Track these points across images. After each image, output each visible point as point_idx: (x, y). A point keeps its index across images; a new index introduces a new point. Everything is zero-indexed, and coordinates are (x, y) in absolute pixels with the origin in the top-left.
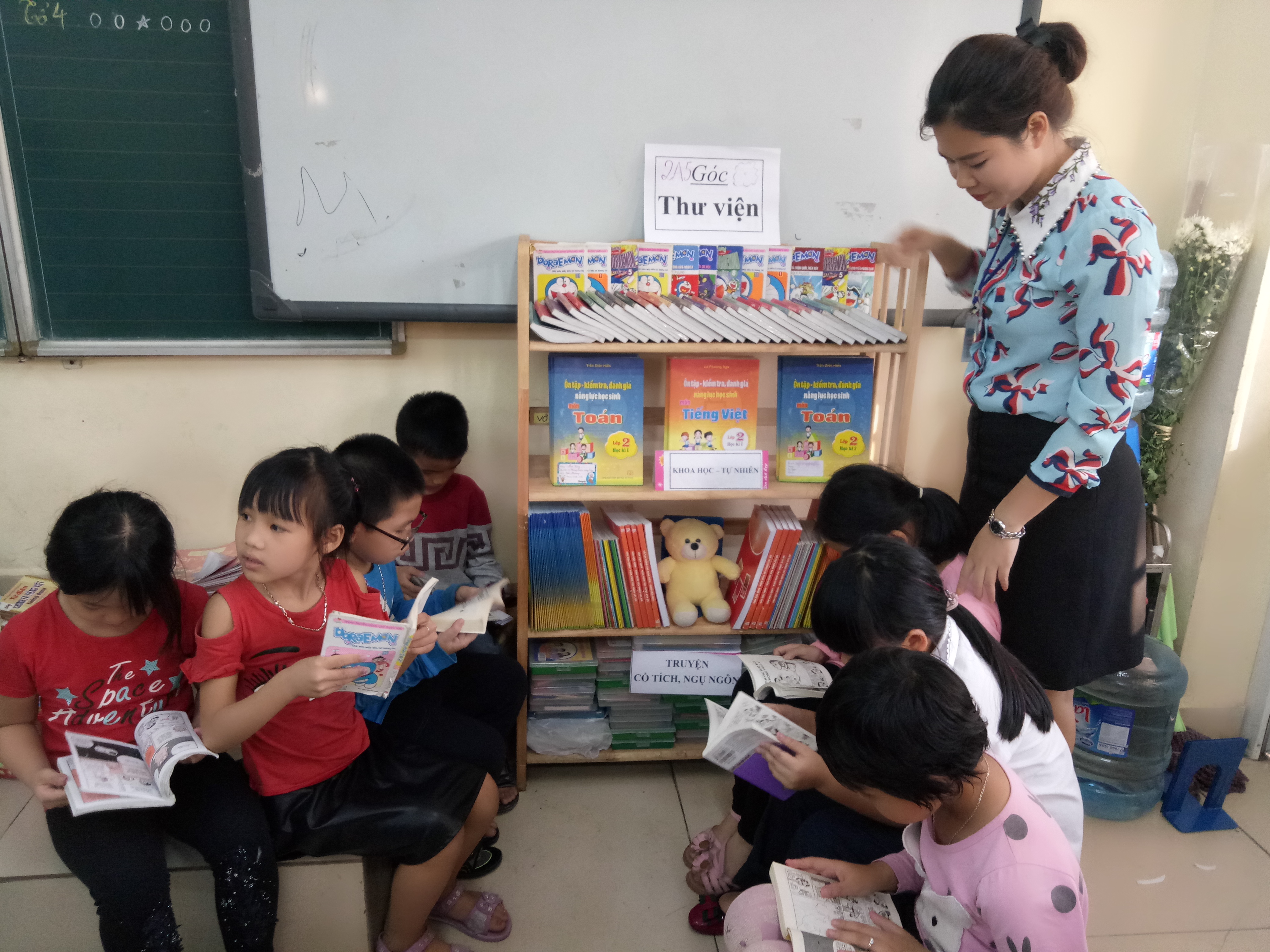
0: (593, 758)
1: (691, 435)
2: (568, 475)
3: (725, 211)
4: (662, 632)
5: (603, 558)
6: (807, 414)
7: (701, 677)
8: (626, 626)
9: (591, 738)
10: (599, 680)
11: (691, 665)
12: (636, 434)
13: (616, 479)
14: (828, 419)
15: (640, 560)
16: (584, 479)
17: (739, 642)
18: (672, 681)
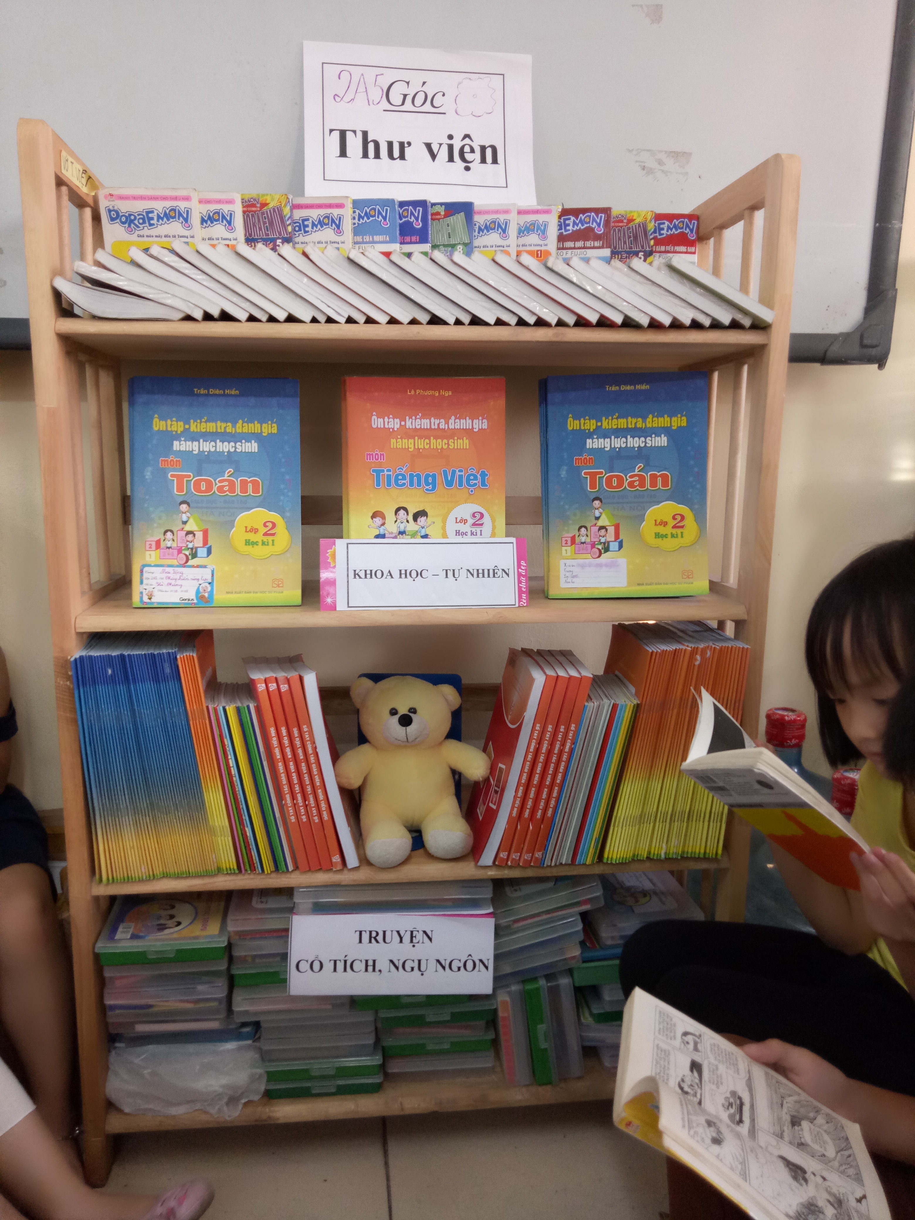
0: (228, 1119)
1: (390, 517)
2: (160, 588)
3: (443, 154)
4: (345, 878)
5: (227, 742)
6: (593, 475)
7: (419, 961)
8: (277, 869)
9: (224, 1080)
10: (235, 972)
11: (401, 938)
12: (288, 514)
13: (252, 595)
14: (631, 484)
15: (298, 742)
16: (191, 595)
17: (487, 893)
18: (366, 970)
